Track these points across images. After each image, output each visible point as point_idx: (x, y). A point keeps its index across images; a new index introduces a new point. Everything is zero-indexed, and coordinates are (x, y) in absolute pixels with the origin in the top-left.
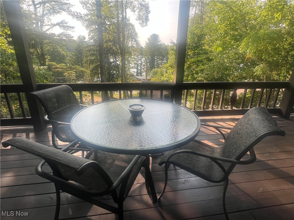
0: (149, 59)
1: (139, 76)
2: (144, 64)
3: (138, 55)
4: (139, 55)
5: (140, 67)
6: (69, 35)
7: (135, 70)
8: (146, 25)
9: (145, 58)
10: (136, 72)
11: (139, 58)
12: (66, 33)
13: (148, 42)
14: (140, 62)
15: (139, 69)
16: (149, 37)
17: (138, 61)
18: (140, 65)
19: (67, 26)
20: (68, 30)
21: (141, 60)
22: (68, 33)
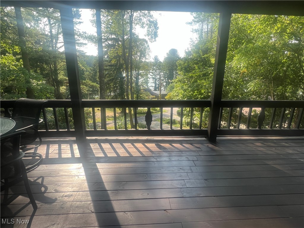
0: (167, 74)
1: (157, 90)
2: (163, 78)
3: (156, 70)
4: (158, 70)
5: (158, 82)
6: (82, 51)
7: (154, 85)
8: (155, 41)
9: (163, 73)
10: (154, 87)
11: (158, 73)
12: (79, 50)
13: (166, 56)
14: (158, 77)
15: (157, 84)
16: (168, 52)
17: (156, 76)
18: (158, 79)
19: (80, 43)
20: (81, 47)
21: (159, 74)
22: (81, 50)
